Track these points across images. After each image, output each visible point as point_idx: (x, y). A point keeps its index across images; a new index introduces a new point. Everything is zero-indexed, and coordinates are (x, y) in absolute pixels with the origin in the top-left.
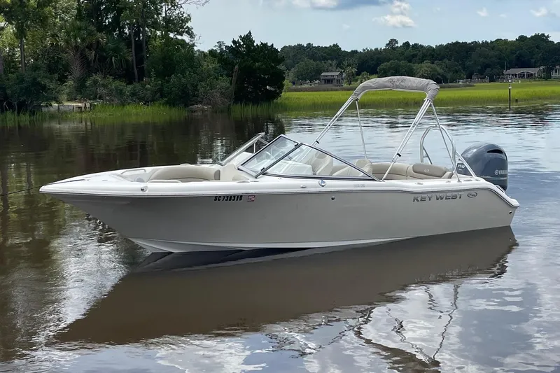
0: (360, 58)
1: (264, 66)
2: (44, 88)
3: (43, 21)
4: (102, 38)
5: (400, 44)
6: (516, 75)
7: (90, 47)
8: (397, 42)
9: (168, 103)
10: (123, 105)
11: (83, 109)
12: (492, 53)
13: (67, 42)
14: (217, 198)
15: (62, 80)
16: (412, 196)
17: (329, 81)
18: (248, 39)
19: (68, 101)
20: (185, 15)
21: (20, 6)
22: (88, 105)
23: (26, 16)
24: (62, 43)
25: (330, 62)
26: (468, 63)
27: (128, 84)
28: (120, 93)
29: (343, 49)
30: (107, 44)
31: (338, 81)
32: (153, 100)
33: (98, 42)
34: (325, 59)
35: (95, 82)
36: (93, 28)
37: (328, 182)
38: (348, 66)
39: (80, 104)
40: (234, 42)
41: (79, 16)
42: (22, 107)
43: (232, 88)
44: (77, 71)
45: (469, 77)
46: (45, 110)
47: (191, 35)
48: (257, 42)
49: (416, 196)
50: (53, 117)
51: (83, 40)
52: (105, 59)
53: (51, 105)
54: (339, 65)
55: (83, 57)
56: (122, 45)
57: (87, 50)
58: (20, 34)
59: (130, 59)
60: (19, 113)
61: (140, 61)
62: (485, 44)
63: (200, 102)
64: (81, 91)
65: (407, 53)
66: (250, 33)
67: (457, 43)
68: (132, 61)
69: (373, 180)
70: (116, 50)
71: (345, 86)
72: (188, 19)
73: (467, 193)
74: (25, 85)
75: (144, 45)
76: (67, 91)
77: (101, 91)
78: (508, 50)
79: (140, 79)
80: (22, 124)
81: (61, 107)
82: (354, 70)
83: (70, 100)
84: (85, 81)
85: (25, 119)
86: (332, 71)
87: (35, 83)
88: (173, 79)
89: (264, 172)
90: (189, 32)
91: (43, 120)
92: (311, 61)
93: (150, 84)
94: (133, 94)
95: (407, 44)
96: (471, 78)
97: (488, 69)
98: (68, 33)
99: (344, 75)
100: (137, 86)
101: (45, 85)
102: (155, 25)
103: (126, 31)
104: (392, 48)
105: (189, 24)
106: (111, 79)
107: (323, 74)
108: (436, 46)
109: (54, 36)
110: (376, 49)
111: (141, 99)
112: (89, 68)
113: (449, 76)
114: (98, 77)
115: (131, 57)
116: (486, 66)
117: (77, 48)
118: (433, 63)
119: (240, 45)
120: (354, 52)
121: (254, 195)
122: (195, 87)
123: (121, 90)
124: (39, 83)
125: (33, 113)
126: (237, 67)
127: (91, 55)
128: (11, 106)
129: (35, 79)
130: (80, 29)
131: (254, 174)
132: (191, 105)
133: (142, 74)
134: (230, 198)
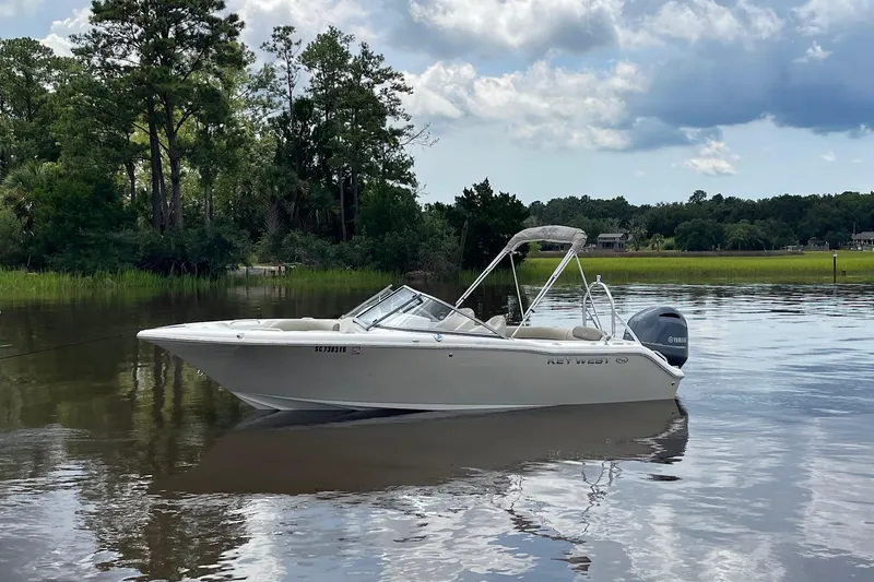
0: (652, 215)
1: (503, 223)
2: (229, 246)
3: (232, 165)
4: (304, 186)
5: (709, 197)
6: (869, 241)
7: (289, 198)
8: (704, 194)
9: (379, 267)
10: (325, 269)
11: (277, 273)
12: (835, 210)
13: (261, 191)
14: (318, 348)
15: (255, 237)
16: (546, 359)
17: (608, 245)
18: (484, 188)
19: (260, 263)
20: (406, 158)
21: (205, 146)
22: (283, 268)
23: (213, 158)
24: (255, 193)
25: (610, 219)
26: (801, 224)
27: (333, 243)
28: (322, 254)
29: (630, 203)
30: (309, 193)
31: (621, 245)
32: (363, 264)
33: (299, 192)
34: (605, 216)
35: (293, 240)
36: (294, 174)
37: (445, 337)
38: (635, 225)
39: (273, 268)
40: (466, 192)
41: (278, 160)
42: (203, 270)
43: (461, 249)
44: (273, 227)
45: (804, 242)
46: (230, 273)
47: (414, 184)
48: (496, 193)
49: (551, 358)
50: (239, 282)
51: (281, 189)
52: (308, 211)
53: (238, 268)
54: (622, 225)
55: (281, 209)
56: (329, 195)
57: (286, 201)
58: (207, 180)
59: (337, 212)
60: (198, 276)
61: (349, 214)
62: (828, 198)
63: (420, 268)
64: (276, 253)
65: (718, 209)
66: (487, 180)
67: (787, 196)
68: (340, 214)
69: (500, 337)
70: (321, 201)
71: (631, 250)
72: (410, 163)
73: (615, 358)
74: (208, 242)
75: (356, 195)
76: (261, 251)
77: (300, 251)
78: (860, 207)
79: (349, 238)
80: (202, 291)
81: (251, 271)
82: (644, 231)
83: (263, 261)
84: (281, 239)
85: (206, 283)
86: (612, 232)
87: (219, 240)
88: (388, 238)
89: (376, 325)
90: (410, 179)
91: (227, 285)
92: (586, 219)
93: (361, 243)
94: (339, 256)
95: (718, 198)
96: (806, 244)
97: (830, 232)
98: (262, 180)
99: (631, 237)
100: (345, 245)
101: (231, 244)
102: (372, 170)
103: (335, 177)
104: (698, 203)
105: (411, 170)
106: (312, 236)
107: (601, 235)
108: (759, 200)
109: (247, 183)
110: (675, 204)
111: (349, 262)
112: (287, 223)
113: (774, 240)
114: (296, 234)
115: (339, 210)
116: (828, 228)
117: (273, 198)
118: (752, 223)
119: (474, 197)
120: (645, 208)
121: (359, 347)
122: (415, 248)
123: (324, 251)
124: (224, 241)
125: (215, 278)
126: (466, 223)
127: (291, 207)
128: (190, 268)
129: (219, 235)
130: (277, 175)
131: (366, 326)
132: (411, 270)
133: (351, 230)
134: (332, 349)
